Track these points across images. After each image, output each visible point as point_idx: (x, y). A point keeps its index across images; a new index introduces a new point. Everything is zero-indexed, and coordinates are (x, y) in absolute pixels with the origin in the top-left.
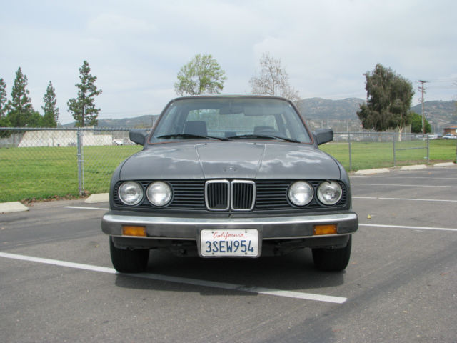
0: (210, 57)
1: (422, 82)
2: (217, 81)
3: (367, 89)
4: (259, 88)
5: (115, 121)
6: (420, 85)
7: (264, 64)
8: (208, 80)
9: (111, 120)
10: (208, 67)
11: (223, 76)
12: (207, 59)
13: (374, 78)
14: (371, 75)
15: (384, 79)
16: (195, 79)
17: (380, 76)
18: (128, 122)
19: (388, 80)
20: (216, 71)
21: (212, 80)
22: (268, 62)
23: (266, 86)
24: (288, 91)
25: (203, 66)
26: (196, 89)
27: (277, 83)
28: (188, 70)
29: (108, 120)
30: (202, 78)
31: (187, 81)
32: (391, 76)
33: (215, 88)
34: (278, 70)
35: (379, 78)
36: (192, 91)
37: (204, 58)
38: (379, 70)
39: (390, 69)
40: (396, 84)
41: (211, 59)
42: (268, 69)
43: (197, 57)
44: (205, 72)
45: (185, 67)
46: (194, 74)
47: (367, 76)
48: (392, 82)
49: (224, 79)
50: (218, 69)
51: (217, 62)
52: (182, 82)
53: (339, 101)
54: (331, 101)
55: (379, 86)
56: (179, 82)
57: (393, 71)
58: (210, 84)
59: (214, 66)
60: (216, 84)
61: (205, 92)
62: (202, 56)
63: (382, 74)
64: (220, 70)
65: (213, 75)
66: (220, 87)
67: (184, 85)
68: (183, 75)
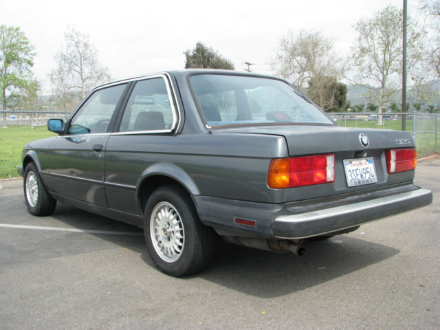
0: (17, 29)
1: (249, 64)
2: (26, 57)
7: (69, 38)
8: (16, 55)
10: (14, 41)
11: (32, 52)
12: (14, 31)
13: (194, 57)
14: (191, 54)
15: (204, 58)
17: (201, 55)
19: (208, 60)
20: (24, 46)
21: (21, 55)
25: (9, 39)
30: (7, 53)
32: (212, 55)
33: (25, 65)
35: (200, 57)
37: (10, 29)
38: (200, 50)
39: (211, 49)
40: (216, 63)
41: (20, 31)
42: (74, 43)
44: (12, 46)
47: (188, 56)
49: (34, 55)
50: (27, 44)
51: (26, 36)
57: (215, 51)
58: (18, 59)
59: (22, 41)
60: (25, 60)
61: (11, 69)
62: (8, 27)
63: (203, 54)
64: (29, 45)
65: (21, 50)
66: (30, 63)
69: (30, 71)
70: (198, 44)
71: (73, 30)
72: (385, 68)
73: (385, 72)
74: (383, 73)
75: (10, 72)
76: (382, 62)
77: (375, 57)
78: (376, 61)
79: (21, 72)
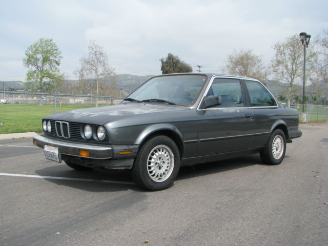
0: (51, 40)
1: (200, 67)
2: (55, 59)
3: (162, 70)
4: (86, 66)
6: (198, 68)
7: (91, 49)
8: (49, 57)
10: (49, 48)
12: (49, 42)
13: (167, 62)
14: (165, 60)
15: (174, 63)
16: (39, 56)
19: (176, 64)
20: (55, 52)
21: (52, 58)
22: (94, 47)
23: (92, 65)
24: (107, 69)
25: (46, 47)
26: (40, 64)
27: (100, 62)
28: (34, 49)
30: (44, 56)
31: (32, 57)
32: (178, 61)
33: (54, 64)
34: (101, 53)
35: (170, 63)
36: (37, 65)
37: (46, 41)
38: (170, 57)
39: (177, 57)
40: (181, 67)
41: (52, 42)
42: (93, 52)
43: (41, 40)
44: (47, 52)
45: (31, 46)
46: (38, 53)
47: (162, 61)
48: (179, 65)
49: (61, 57)
50: (56, 50)
52: (29, 58)
53: (142, 77)
54: (137, 76)
55: (170, 68)
56: (26, 57)
57: (179, 59)
58: (50, 60)
59: (54, 48)
61: (47, 67)
62: (45, 39)
63: (172, 60)
64: (58, 51)
65: (52, 54)
66: (58, 64)
67: (30, 60)
68: (30, 52)
69: (57, 69)
70: (169, 55)
71: (93, 44)
72: (293, 73)
73: (293, 77)
74: (291, 77)
75: (45, 69)
76: (290, 70)
77: (286, 66)
78: (287, 69)
79: (51, 69)
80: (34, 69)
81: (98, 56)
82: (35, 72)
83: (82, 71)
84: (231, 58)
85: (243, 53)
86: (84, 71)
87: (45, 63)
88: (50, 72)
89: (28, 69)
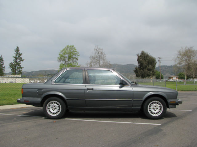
0: (73, 46)
1: (160, 58)
3: (138, 61)
4: (93, 60)
5: (28, 72)
6: (159, 59)
7: (96, 50)
8: (72, 56)
9: (26, 72)
10: (72, 51)
11: (78, 54)
13: (141, 56)
14: (139, 55)
15: (145, 57)
16: (67, 56)
18: (34, 73)
20: (75, 53)
21: (74, 56)
22: (98, 50)
23: (97, 59)
24: (106, 62)
25: (70, 50)
26: (67, 60)
27: (101, 58)
28: (64, 52)
29: (25, 72)
30: (69, 56)
31: (63, 56)
32: (147, 56)
33: (75, 60)
34: (101, 53)
35: (143, 57)
36: (65, 61)
38: (143, 53)
39: (147, 53)
40: (149, 59)
42: (97, 52)
43: (67, 46)
44: (71, 53)
45: (62, 50)
46: (66, 54)
47: (138, 55)
49: (78, 56)
50: (76, 52)
51: (76, 49)
52: (61, 57)
53: (124, 65)
54: (121, 65)
55: (143, 60)
56: (59, 56)
58: (72, 58)
59: (75, 51)
60: (75, 58)
61: (71, 61)
62: (70, 46)
63: (144, 55)
64: (77, 52)
65: (74, 54)
66: (77, 59)
67: (61, 58)
68: (62, 54)
69: (77, 62)
70: (142, 52)
75: (70, 62)
79: (73, 62)
80: (63, 63)
81: (100, 54)
82: (64, 65)
83: (91, 63)
84: (179, 52)
85: (187, 49)
86: (92, 63)
87: (69, 60)
88: (73, 64)
89: (60, 63)
